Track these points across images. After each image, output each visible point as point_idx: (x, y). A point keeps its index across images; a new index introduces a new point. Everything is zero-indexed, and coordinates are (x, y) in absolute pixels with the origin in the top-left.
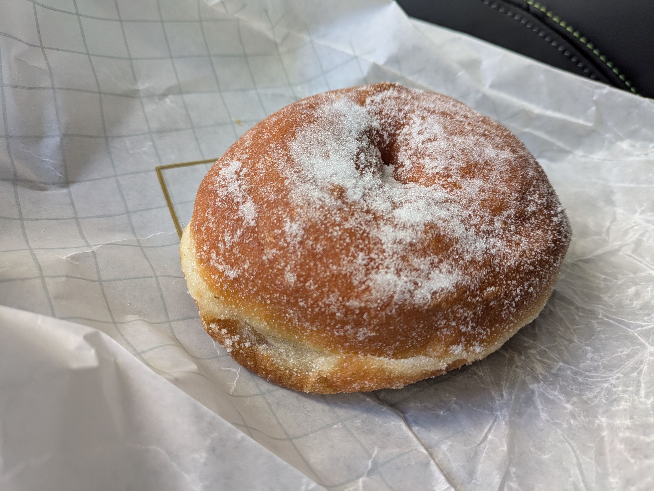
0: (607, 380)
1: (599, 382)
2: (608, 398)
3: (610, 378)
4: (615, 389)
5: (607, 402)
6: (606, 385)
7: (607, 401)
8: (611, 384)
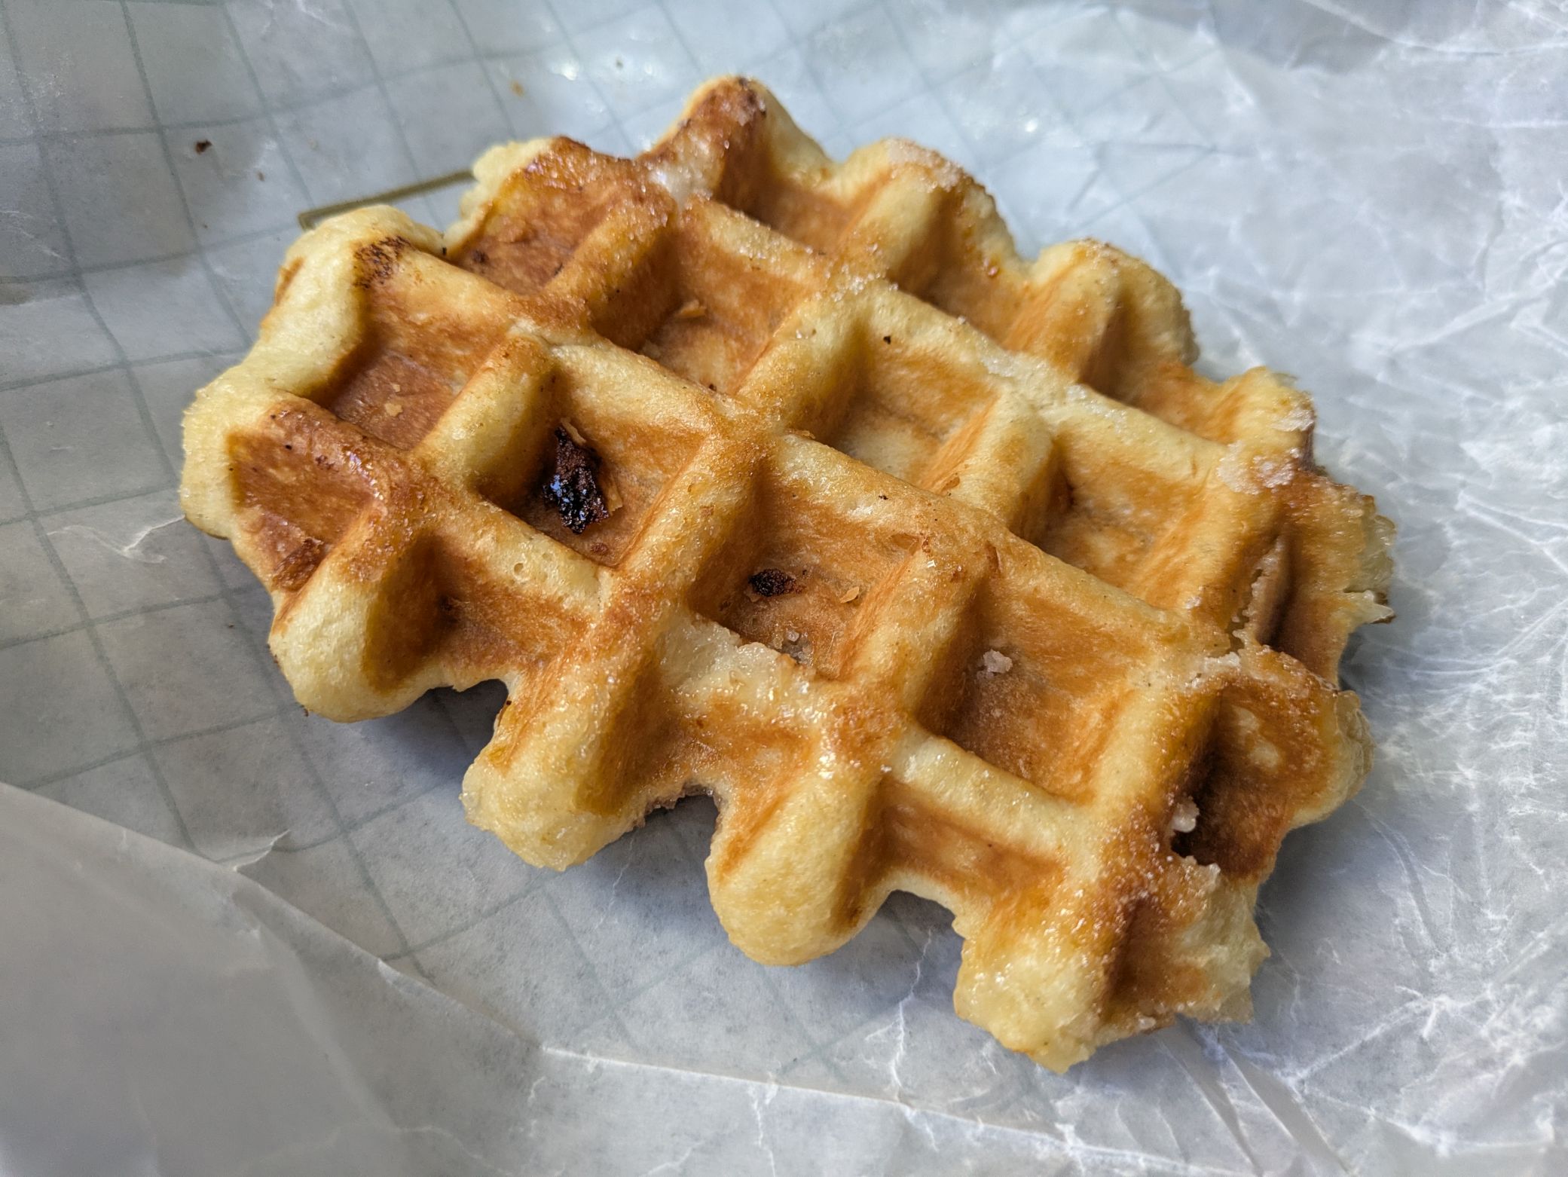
0: (1478, 674)
1: (1458, 679)
2: (1480, 719)
3: (1484, 670)
4: (1497, 698)
5: (1479, 731)
6: (1475, 687)
7: (1478, 726)
8: (1489, 685)
